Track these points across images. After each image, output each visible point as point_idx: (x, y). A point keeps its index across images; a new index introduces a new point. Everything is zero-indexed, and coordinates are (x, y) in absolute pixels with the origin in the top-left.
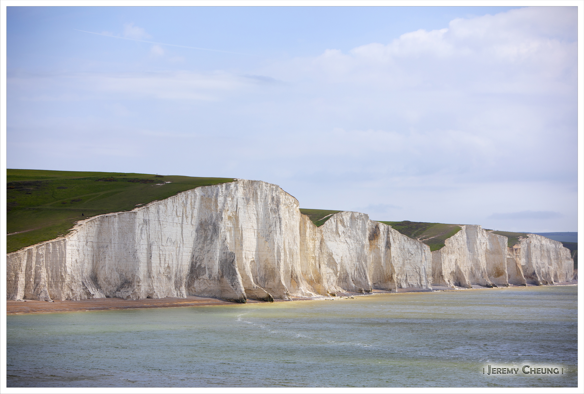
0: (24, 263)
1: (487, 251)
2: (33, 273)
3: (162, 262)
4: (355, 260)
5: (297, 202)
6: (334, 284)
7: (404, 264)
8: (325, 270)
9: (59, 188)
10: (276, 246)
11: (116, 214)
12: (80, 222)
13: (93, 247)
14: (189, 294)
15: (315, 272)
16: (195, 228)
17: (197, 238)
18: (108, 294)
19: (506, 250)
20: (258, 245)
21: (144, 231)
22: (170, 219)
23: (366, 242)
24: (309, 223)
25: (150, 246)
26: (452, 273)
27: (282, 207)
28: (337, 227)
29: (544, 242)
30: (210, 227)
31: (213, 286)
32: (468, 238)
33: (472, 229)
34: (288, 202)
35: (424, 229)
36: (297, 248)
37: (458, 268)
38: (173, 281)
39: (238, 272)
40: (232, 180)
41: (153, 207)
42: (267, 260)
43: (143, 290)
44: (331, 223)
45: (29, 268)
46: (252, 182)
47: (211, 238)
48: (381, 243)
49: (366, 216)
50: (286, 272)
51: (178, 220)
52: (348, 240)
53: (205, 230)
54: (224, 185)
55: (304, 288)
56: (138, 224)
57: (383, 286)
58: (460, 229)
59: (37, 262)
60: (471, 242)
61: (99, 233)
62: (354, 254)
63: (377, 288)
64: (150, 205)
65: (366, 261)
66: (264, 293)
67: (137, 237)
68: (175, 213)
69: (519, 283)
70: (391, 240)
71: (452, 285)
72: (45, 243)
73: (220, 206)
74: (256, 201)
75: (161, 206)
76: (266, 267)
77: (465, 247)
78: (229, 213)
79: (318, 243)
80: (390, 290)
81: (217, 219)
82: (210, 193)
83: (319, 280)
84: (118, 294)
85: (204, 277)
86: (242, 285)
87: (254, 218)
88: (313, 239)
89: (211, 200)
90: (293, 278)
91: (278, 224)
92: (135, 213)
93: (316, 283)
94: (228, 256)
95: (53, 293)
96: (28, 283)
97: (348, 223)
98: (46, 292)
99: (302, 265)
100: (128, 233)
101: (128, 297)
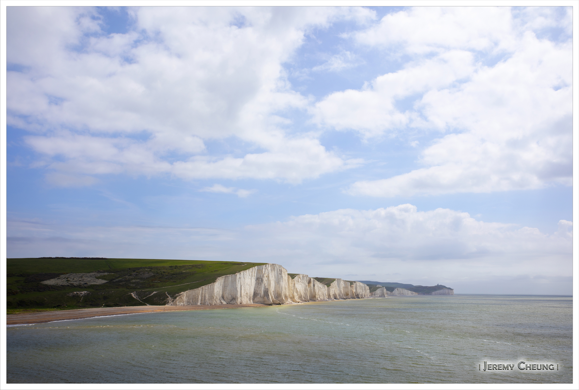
0: (201, 292)
1: (343, 287)
2: (204, 295)
3: (245, 291)
4: (304, 290)
5: (287, 271)
6: (298, 299)
7: (319, 292)
8: (295, 294)
9: (209, 266)
10: (281, 286)
11: (230, 275)
12: (218, 278)
13: (222, 286)
14: (253, 303)
15: (292, 295)
16: (255, 280)
17: (256, 284)
18: (227, 302)
19: (349, 287)
20: (275, 286)
21: (239, 281)
22: (247, 277)
23: (307, 284)
24: (290, 278)
25: (241, 286)
26: (333, 295)
27: (283, 273)
28: (298, 279)
29: (361, 284)
30: (260, 279)
31: (261, 300)
32: (338, 283)
33: (339, 280)
34: (284, 271)
35: (324, 280)
36: (287, 287)
37: (335, 293)
38: (248, 298)
39: (270, 295)
40: (267, 264)
41: (242, 273)
42: (278, 291)
43: (239, 300)
44: (296, 278)
45: (202, 293)
46: (273, 264)
47: (261, 283)
48: (312, 285)
49: (307, 276)
50: (284, 295)
51: (250, 277)
52: (302, 284)
53: (259, 281)
54: (265, 265)
55: (289, 300)
56: (237, 279)
57: (313, 299)
58: (335, 280)
59: (205, 292)
60: (339, 284)
61: (225, 282)
62: (303, 288)
63: (310, 300)
64: (241, 272)
65: (307, 291)
66: (278, 302)
67: (237, 283)
68: (249, 275)
69: (354, 298)
70: (315, 284)
71: (333, 299)
72: (207, 285)
73: (263, 272)
74: (274, 271)
75: (244, 272)
76: (277, 293)
77: (337, 286)
78: (266, 275)
79: (293, 285)
80: (315, 301)
81: (262, 277)
82: (260, 268)
83: (294, 297)
84: (231, 302)
85: (258, 297)
86: (271, 299)
87: (274, 276)
88: (292, 284)
89: (260, 270)
90: (286, 297)
91: (282, 278)
92: (236, 275)
93: (292, 298)
94: (266, 289)
95: (210, 302)
96: (202, 299)
97: (301, 278)
98: (208, 302)
99: (288, 292)
100: (234, 281)
101: (234, 304)
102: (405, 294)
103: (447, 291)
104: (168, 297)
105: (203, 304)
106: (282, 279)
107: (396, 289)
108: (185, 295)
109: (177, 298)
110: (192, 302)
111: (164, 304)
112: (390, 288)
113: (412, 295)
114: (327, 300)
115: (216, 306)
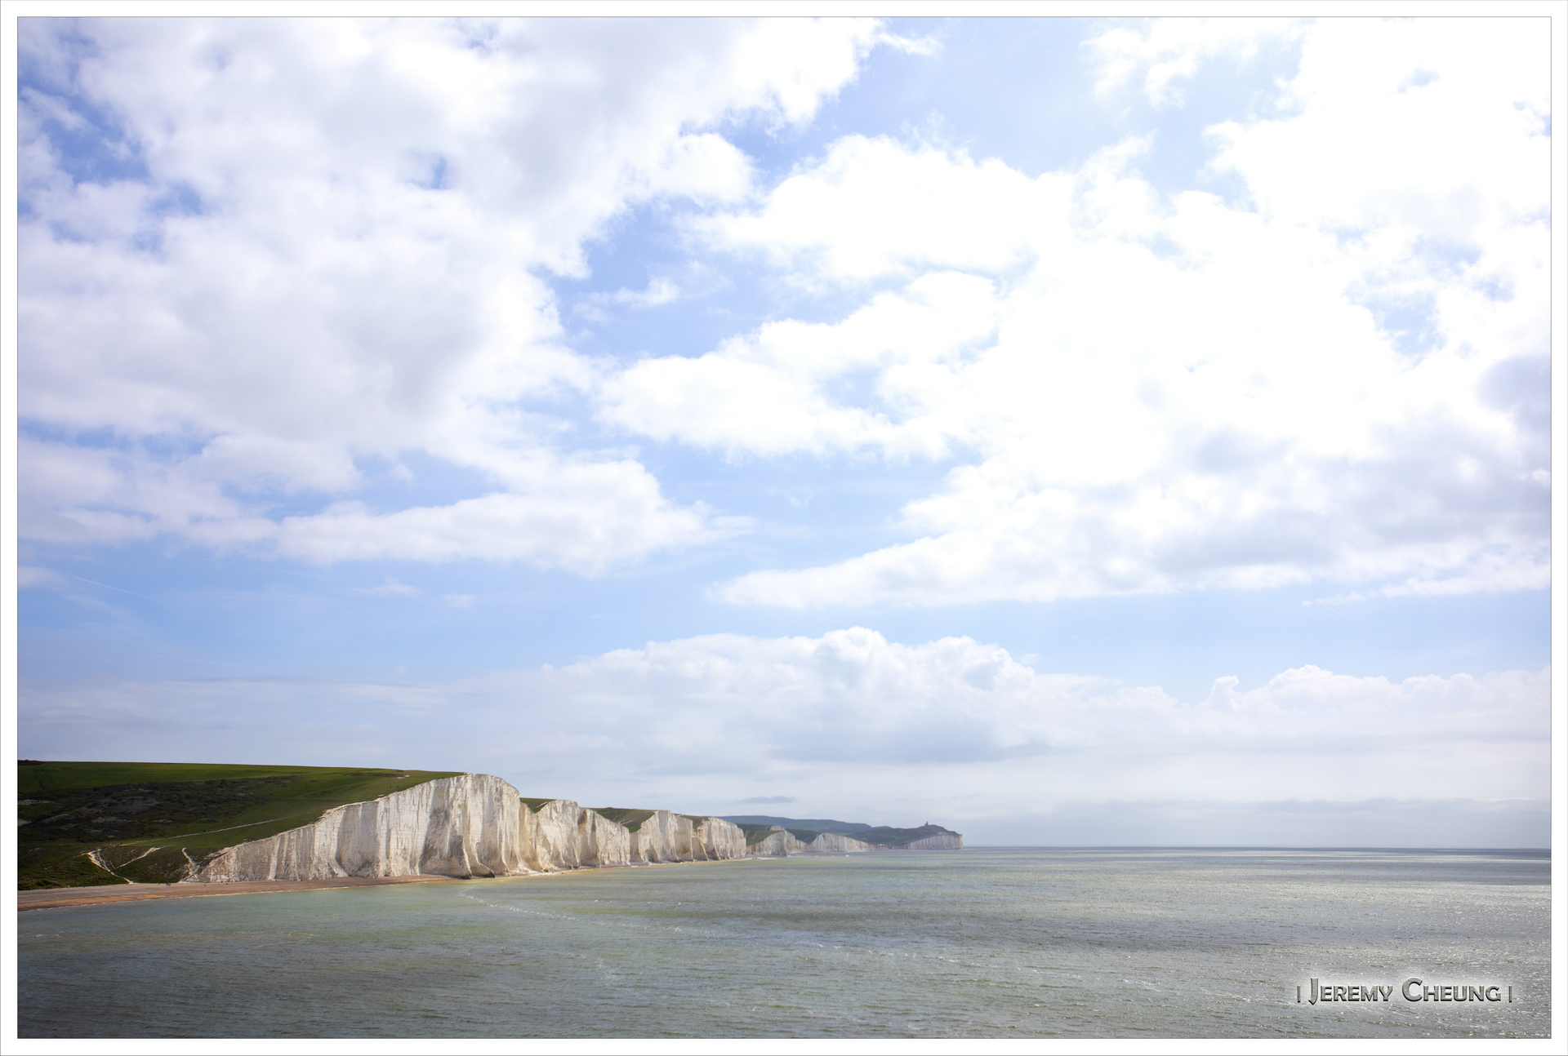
0: (277, 847)
1: (675, 832)
2: (285, 856)
3: (400, 844)
4: (565, 841)
5: (517, 792)
6: (548, 861)
7: (606, 844)
8: (541, 851)
9: (312, 781)
10: (498, 830)
11: (361, 803)
12: (328, 811)
13: (339, 832)
14: (422, 872)
15: (531, 851)
16: (429, 815)
17: (431, 824)
18: (351, 873)
19: (691, 831)
20: (483, 829)
21: (385, 818)
22: (408, 808)
23: (575, 825)
24: (527, 810)
25: (389, 831)
26: (647, 850)
27: (505, 797)
28: (551, 813)
29: (722, 824)
30: (443, 814)
31: (443, 865)
32: (660, 821)
33: (664, 814)
34: (510, 792)
35: (625, 814)
36: (516, 831)
37: (652, 846)
38: (408, 861)
39: (465, 853)
40: (462, 774)
41: (393, 797)
42: (490, 841)
43: (381, 869)
44: (546, 810)
45: (281, 850)
46: (480, 776)
47: (443, 823)
48: (588, 826)
49: (576, 804)
50: (507, 852)
51: (415, 808)
52: (560, 824)
53: (438, 817)
54: (455, 778)
55: (522, 865)
56: (379, 812)
57: (589, 862)
58: (654, 814)
59: (289, 846)
60: (662, 825)
61: (345, 820)
62: (565, 835)
63: (583, 865)
64: (390, 795)
65: (575, 842)
66: (488, 870)
67: (379, 823)
68: (412, 802)
69: (702, 858)
70: (597, 824)
71: (647, 861)
72: (296, 829)
73: (451, 796)
74: (482, 791)
75: (400, 796)
76: (489, 848)
77: (658, 829)
78: (459, 802)
79: (534, 827)
80: (596, 866)
81: (449, 806)
82: (443, 785)
83: (535, 858)
84: (359, 873)
85: (435, 857)
86: (468, 864)
87: (481, 805)
88: (531, 824)
89: (443, 791)
90: (513, 858)
91: (501, 811)
92: (378, 802)
93: (532, 861)
94: (457, 839)
95: (301, 873)
96: (279, 864)
97: (560, 810)
98: (295, 871)
99: (520, 846)
100: (370, 819)
101: (368, 875)
102: (843, 847)
103: (945, 839)
104: (187, 861)
105: (283, 876)
106: (501, 813)
107: (821, 837)
108: (232, 856)
109: (212, 864)
110: (254, 872)
111: (176, 880)
112: (806, 832)
113: (860, 850)
114: (629, 863)
115: (318, 882)
